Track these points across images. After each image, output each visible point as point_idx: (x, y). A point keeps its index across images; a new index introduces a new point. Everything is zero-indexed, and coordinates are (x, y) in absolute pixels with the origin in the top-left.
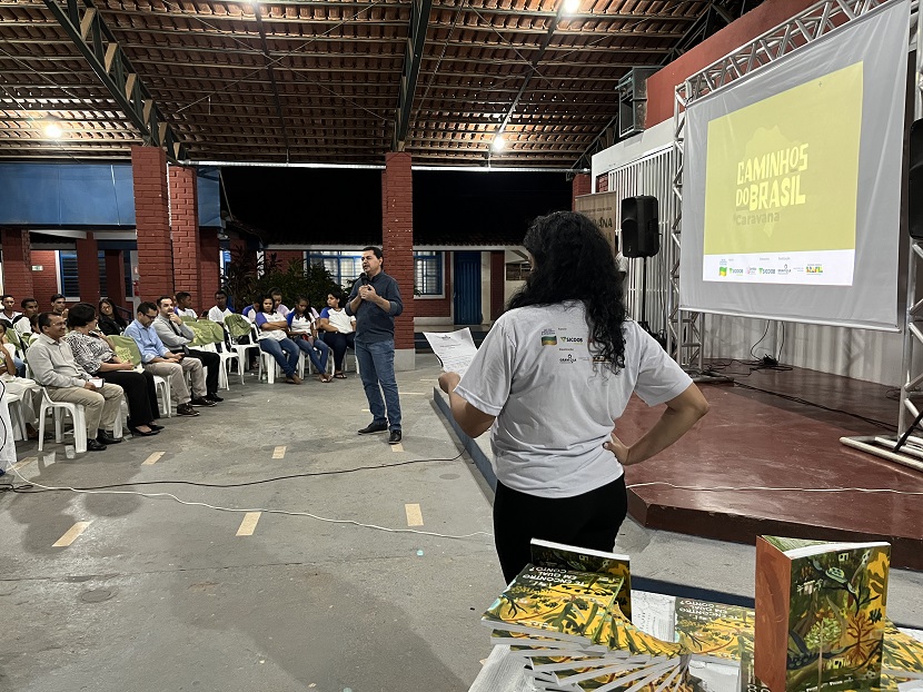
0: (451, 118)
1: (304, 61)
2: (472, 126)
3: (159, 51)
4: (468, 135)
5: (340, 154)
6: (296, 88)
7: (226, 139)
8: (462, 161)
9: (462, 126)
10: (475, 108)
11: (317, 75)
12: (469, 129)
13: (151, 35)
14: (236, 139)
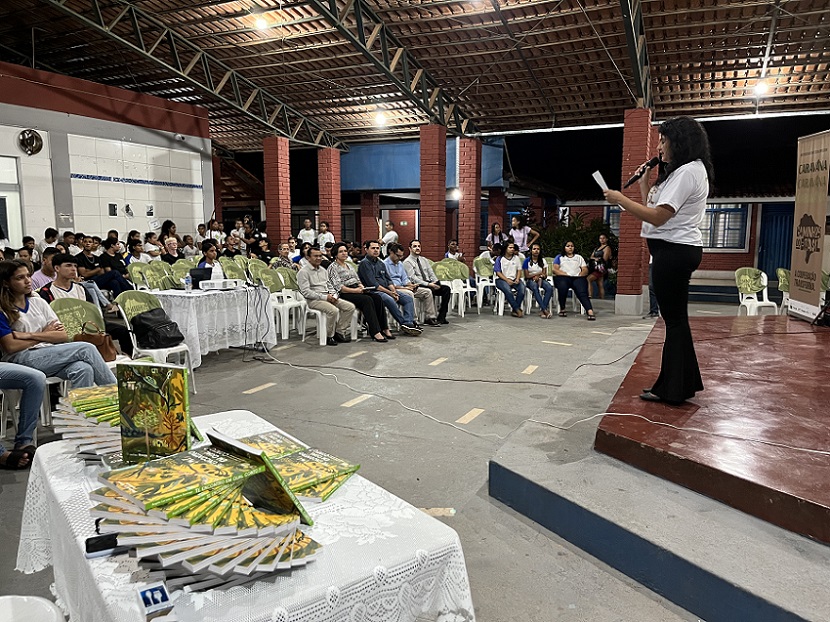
0: (704, 69)
1: (546, 37)
2: (730, 74)
3: (435, 48)
4: (729, 84)
5: (603, 115)
6: (546, 61)
7: (503, 112)
8: (732, 111)
9: (719, 75)
10: (727, 55)
11: (561, 48)
12: (727, 77)
13: (426, 37)
14: (511, 112)
